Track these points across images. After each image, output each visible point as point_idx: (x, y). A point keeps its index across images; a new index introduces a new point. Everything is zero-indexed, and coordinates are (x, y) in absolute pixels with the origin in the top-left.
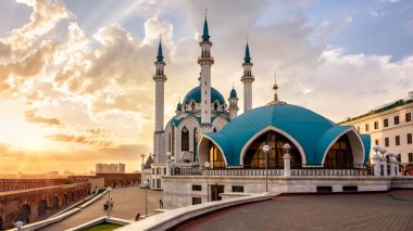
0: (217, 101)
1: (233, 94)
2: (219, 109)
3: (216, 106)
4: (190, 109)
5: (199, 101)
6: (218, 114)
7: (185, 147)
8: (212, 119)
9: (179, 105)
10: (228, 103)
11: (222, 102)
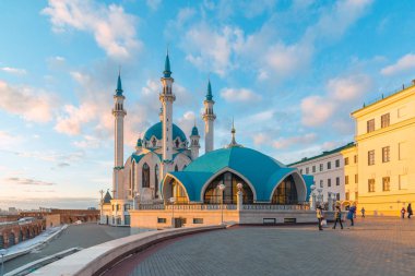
0: (178, 138)
1: (195, 132)
2: (180, 146)
3: (177, 143)
4: (151, 145)
5: (160, 137)
6: (180, 151)
7: (146, 184)
8: (174, 156)
9: (139, 140)
10: (189, 140)
11: (184, 140)
